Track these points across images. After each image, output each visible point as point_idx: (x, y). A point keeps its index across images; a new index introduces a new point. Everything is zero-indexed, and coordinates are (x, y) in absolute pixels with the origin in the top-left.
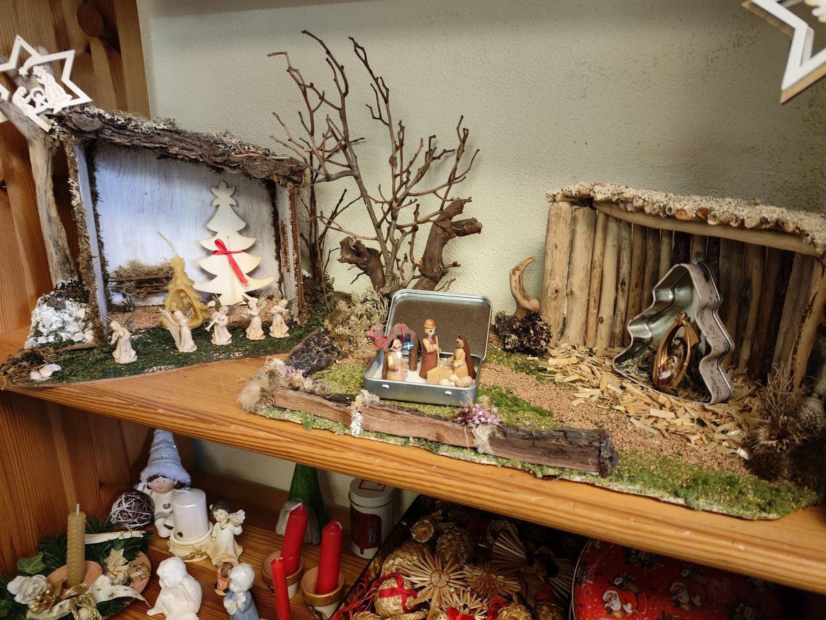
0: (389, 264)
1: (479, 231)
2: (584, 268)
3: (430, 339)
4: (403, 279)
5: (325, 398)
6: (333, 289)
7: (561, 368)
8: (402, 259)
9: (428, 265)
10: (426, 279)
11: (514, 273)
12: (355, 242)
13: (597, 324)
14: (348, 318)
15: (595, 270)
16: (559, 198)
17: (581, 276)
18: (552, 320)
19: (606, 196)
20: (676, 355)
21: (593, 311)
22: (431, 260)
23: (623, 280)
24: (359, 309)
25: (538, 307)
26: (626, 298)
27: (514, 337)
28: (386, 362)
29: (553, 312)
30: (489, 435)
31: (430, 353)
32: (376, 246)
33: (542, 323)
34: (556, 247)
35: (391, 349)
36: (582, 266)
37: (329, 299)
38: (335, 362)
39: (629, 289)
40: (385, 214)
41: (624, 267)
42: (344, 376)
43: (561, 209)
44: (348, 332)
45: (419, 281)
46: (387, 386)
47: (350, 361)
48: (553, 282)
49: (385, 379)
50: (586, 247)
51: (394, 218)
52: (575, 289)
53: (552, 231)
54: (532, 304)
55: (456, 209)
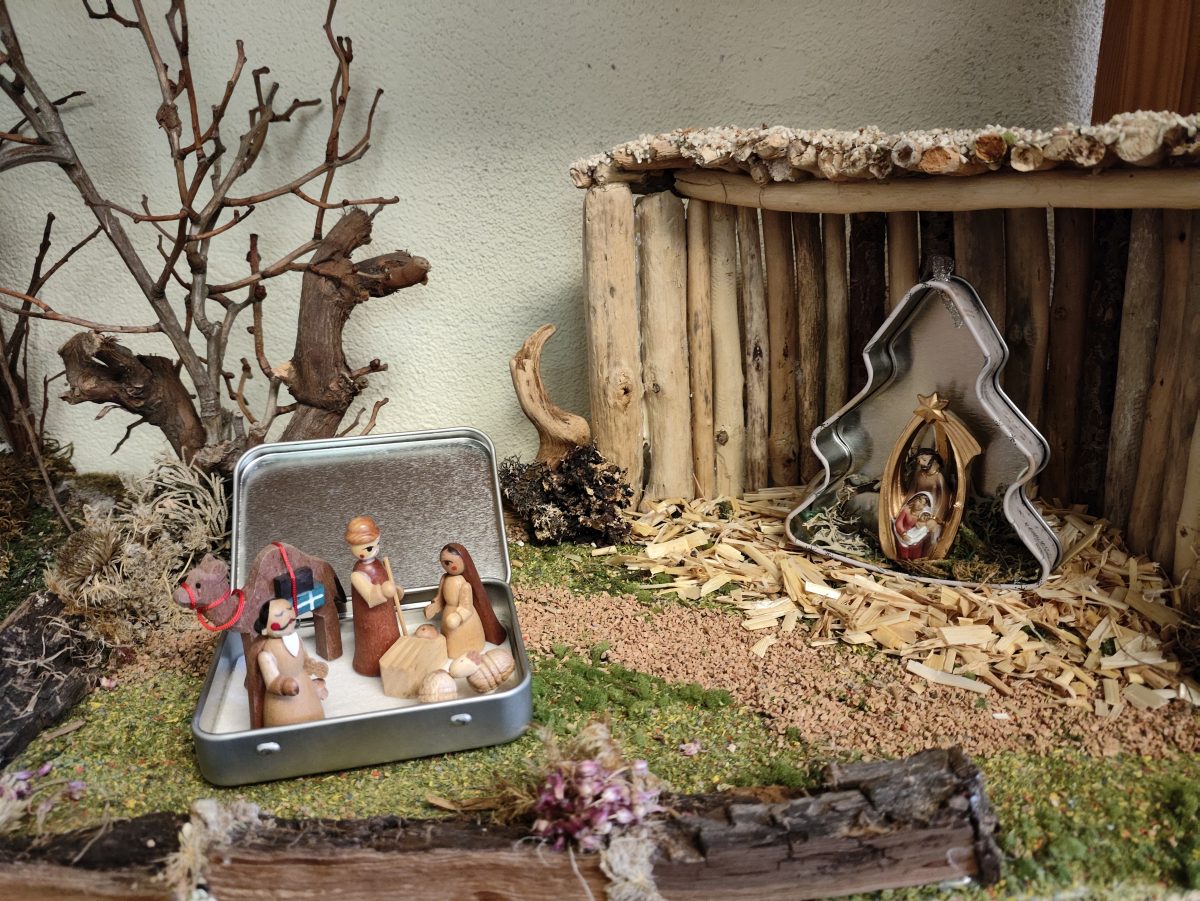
0: (206, 386)
1: (422, 278)
2: (674, 332)
3: (369, 568)
4: (252, 421)
5: (66, 863)
6: (73, 470)
7: (682, 564)
8: (238, 372)
9: (313, 375)
10: (313, 411)
11: (521, 365)
12: (98, 342)
13: (715, 449)
14: (116, 550)
15: (699, 332)
16: (603, 173)
17: (673, 350)
18: (624, 454)
19: (723, 151)
20: (929, 489)
21: (704, 420)
22: (317, 363)
23: (757, 345)
24: (144, 517)
25: (588, 433)
26: (766, 382)
27: (552, 510)
28: (256, 672)
29: (624, 436)
30: (651, 859)
31: (376, 608)
32: (163, 347)
33: (605, 466)
34: (612, 290)
35: (264, 632)
36: (671, 328)
37: (64, 498)
38: (99, 684)
39: (770, 363)
40: (171, 261)
41: (755, 316)
42: (132, 728)
43: (611, 201)
44: (121, 591)
45: (294, 419)
46: (274, 746)
47: (144, 669)
48: (616, 371)
49: (262, 725)
50: (675, 282)
51: (198, 268)
52: (662, 380)
53: (597, 256)
54: (574, 428)
55: (357, 230)
